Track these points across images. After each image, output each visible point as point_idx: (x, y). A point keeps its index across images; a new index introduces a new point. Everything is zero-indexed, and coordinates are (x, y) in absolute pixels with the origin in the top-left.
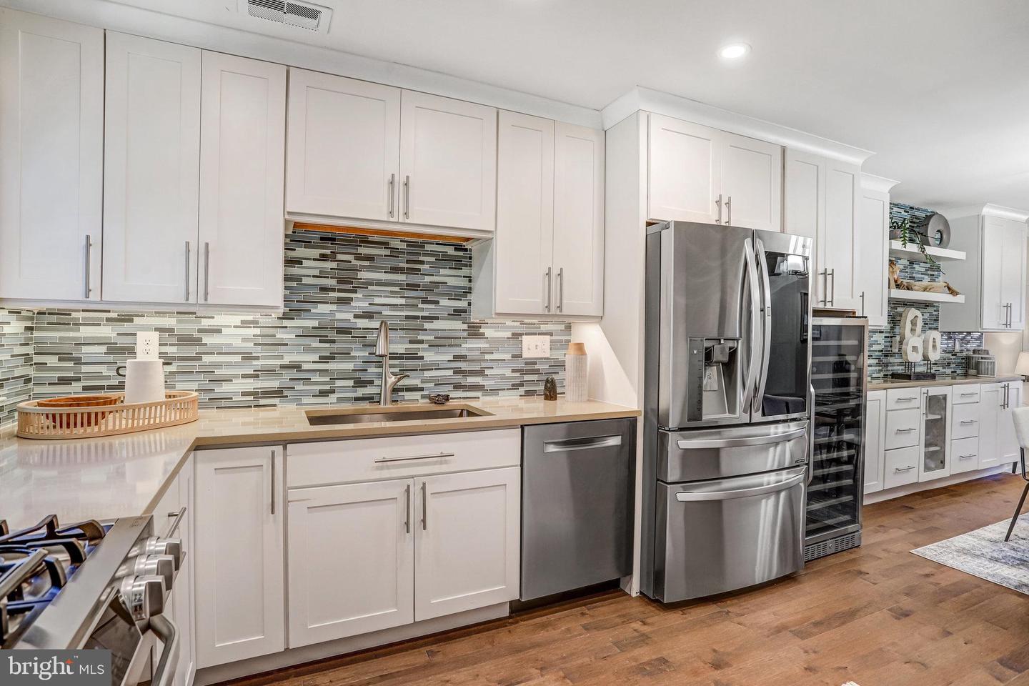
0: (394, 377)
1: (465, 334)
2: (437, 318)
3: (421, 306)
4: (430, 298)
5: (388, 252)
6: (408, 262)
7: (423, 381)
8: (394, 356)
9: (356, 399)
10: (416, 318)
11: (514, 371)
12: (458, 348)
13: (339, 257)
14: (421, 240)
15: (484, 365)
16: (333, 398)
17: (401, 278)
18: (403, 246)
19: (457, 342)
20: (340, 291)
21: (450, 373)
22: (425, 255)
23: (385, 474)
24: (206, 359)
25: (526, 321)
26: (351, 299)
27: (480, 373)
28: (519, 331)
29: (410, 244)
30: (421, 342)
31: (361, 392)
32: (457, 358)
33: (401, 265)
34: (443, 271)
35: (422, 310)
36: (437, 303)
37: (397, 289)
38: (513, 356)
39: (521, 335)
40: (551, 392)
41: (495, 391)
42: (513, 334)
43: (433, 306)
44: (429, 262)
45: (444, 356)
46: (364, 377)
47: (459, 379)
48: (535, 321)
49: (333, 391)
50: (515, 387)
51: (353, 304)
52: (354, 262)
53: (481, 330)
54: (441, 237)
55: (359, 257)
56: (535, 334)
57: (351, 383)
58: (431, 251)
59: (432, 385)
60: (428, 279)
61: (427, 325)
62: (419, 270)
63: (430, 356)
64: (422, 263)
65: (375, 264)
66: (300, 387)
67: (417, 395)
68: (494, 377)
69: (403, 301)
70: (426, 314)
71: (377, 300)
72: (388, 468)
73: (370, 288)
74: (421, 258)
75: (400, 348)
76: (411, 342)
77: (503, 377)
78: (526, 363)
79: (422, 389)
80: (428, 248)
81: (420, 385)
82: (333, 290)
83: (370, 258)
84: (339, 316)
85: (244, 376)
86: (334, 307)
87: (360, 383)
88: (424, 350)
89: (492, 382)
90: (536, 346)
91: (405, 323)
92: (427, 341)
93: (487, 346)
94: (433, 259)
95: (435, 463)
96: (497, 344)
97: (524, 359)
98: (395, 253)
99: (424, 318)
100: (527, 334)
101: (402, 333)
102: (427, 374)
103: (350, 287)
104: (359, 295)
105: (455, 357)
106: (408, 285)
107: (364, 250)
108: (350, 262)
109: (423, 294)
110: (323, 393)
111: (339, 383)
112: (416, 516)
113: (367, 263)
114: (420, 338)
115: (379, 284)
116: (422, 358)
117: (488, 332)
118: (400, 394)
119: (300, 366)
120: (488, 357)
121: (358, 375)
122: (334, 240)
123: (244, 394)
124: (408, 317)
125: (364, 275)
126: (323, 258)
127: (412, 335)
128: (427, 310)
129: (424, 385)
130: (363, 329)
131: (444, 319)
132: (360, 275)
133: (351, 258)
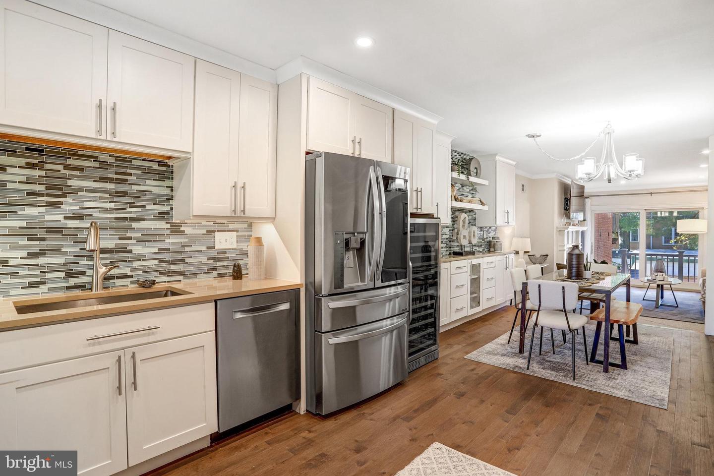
0: (105, 268)
1: (168, 232)
2: (144, 219)
3: (128, 209)
4: (137, 203)
5: (97, 164)
6: (116, 173)
7: (132, 270)
8: (103, 251)
9: (68, 288)
10: (126, 219)
11: (208, 259)
12: (163, 243)
13: (47, 166)
14: (129, 156)
15: (184, 255)
16: (43, 288)
17: (111, 186)
18: (112, 160)
19: (162, 238)
20: (48, 195)
21: (156, 262)
22: (132, 168)
23: (97, 349)
25: (218, 221)
26: (61, 203)
27: (182, 261)
28: (212, 229)
29: (118, 159)
30: (130, 238)
31: (72, 282)
32: (161, 251)
33: (110, 176)
34: (148, 182)
35: (130, 212)
36: (144, 207)
37: (107, 195)
38: (208, 248)
39: (214, 231)
40: (238, 274)
41: (193, 275)
42: (207, 231)
43: (140, 210)
44: (135, 175)
45: (150, 249)
46: (75, 269)
47: (163, 267)
48: (225, 221)
49: (44, 283)
50: (210, 271)
51: (62, 207)
52: (63, 171)
53: (182, 229)
54: (147, 154)
55: (67, 167)
56: (225, 231)
57: (63, 274)
58: (137, 165)
59: (140, 273)
60: (135, 188)
61: (134, 225)
62: (127, 180)
63: (137, 250)
64: (130, 174)
65: (84, 173)
66: (6, 280)
67: (127, 281)
68: (193, 264)
69: (112, 205)
70: (134, 216)
71: (87, 204)
72: (99, 344)
73: (80, 194)
74: (129, 171)
75: (110, 244)
76: (120, 239)
77: (200, 264)
78: (218, 253)
79: (131, 276)
80: (135, 163)
81: (129, 273)
82: (41, 195)
83: (81, 169)
84: (47, 217)
86: (43, 210)
87: (70, 274)
88: (132, 245)
89: (191, 268)
90: (226, 240)
91: (115, 224)
92: (135, 238)
93: (186, 240)
94: (139, 172)
95: (144, 335)
96: (194, 239)
97: (216, 250)
98: (104, 165)
99: (131, 219)
100: (218, 231)
101: (112, 232)
102: (135, 264)
103: (60, 192)
104: (69, 200)
105: (160, 250)
106: (117, 192)
107: (72, 162)
108: (60, 171)
109: (131, 200)
110: (34, 285)
111: (49, 275)
112: (127, 379)
113: (77, 173)
114: (128, 235)
115: (89, 190)
116: (131, 251)
117: (188, 230)
118: (111, 281)
119: (7, 262)
120: (187, 249)
121: (69, 267)
122: (42, 151)
124: (116, 219)
125: (74, 183)
126: (30, 166)
127: (122, 233)
128: (134, 212)
129: (133, 273)
130: (74, 228)
131: (150, 220)
132: (69, 182)
133: (60, 168)
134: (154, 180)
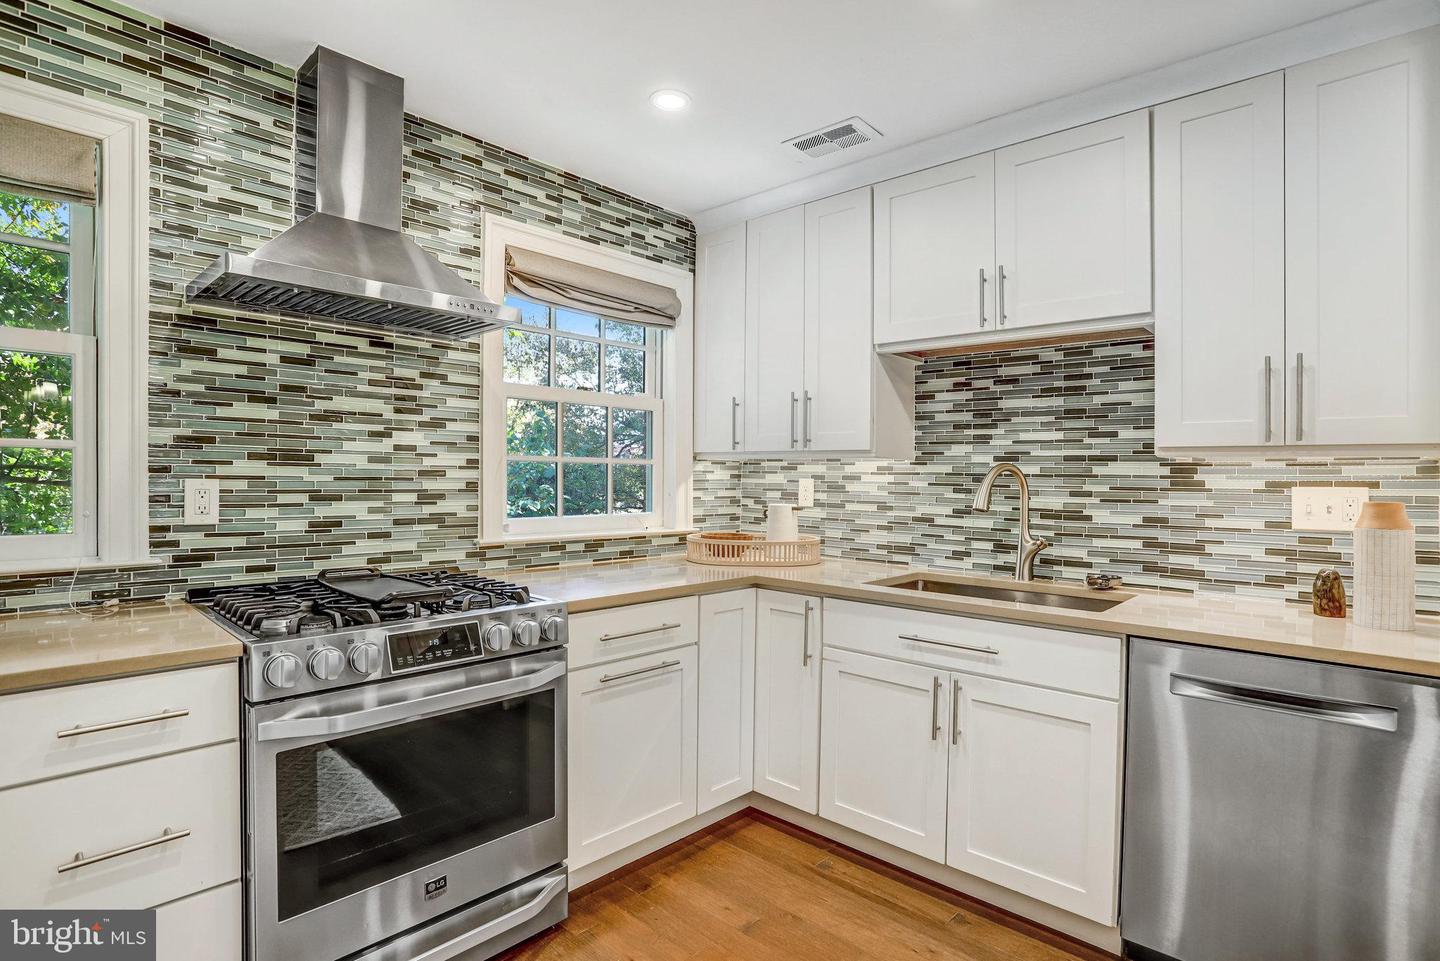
0: (1032, 542)
1: (1167, 483)
2: (1114, 459)
3: (1087, 441)
4: (1102, 429)
5: (1037, 369)
6: (1067, 378)
7: (1090, 554)
8: (1046, 514)
9: (997, 568)
10: (1081, 458)
11: (1269, 552)
12: (1152, 506)
13: (977, 384)
14: (1087, 343)
15: (1200, 536)
16: (968, 563)
17: (1058, 402)
18: (1059, 356)
19: (1151, 496)
20: (976, 427)
21: (1138, 544)
22: (1092, 365)
23: (917, 656)
24: (849, 507)
25: (1300, 460)
26: (990, 437)
27: (1198, 549)
28: (1285, 478)
29: (1068, 352)
30: (1089, 494)
31: (1002, 559)
32: (1150, 522)
33: (1057, 384)
34: (1123, 386)
35: (1090, 447)
36: (1114, 435)
37: (1052, 418)
38: (1269, 525)
39: (1289, 485)
40: (1330, 600)
41: (1227, 584)
42: (1268, 484)
43: (1107, 440)
44: (1098, 375)
45: (1127, 518)
46: (1006, 540)
47: (1153, 556)
48: (1329, 459)
49: (968, 554)
50: (1273, 582)
51: (992, 442)
52: (993, 388)
53: (1197, 477)
54: (1119, 333)
55: (999, 381)
56: (1329, 484)
57: (990, 546)
58: (1102, 357)
59: (1106, 560)
60: (1098, 400)
61: (1097, 470)
62: (1084, 388)
63: (1102, 516)
64: (1089, 376)
65: (1021, 386)
66: (932, 545)
67: (1082, 573)
68: (1227, 558)
69: (1060, 435)
70: (1097, 452)
71: (1023, 436)
72: (920, 649)
73: (1014, 420)
74: (1087, 370)
75: (1056, 503)
76: (1073, 494)
77: (1245, 561)
78: (1302, 540)
79: (1089, 565)
80: (1098, 353)
81: (1087, 559)
82: (968, 426)
83: (1013, 380)
84: (976, 459)
85: (880, 527)
86: (969, 448)
87: (1001, 548)
88: (1093, 506)
89: (1222, 568)
90: (1328, 508)
91: (1065, 468)
92: (1099, 494)
93: (1210, 503)
94: (1106, 369)
96: (1234, 501)
97: (1296, 532)
98: (1048, 368)
99: (1093, 458)
100: (1303, 484)
101: (1060, 482)
102: (1097, 543)
103: (989, 421)
104: (1000, 431)
105: (1145, 519)
106: (1067, 412)
107: (1005, 371)
108: (988, 388)
109: (1091, 423)
110: (957, 555)
111: (976, 545)
113: (1010, 387)
114: (1086, 488)
115: (1027, 413)
116: (1089, 518)
117: (1213, 481)
118: (1056, 568)
119: (932, 520)
120: (1209, 522)
121: (999, 536)
122: (969, 363)
123: (879, 547)
124: (1067, 459)
125: (1006, 404)
126: (958, 387)
127: (1074, 484)
128: (1098, 446)
129: (1093, 560)
131: (1126, 459)
132: (1002, 404)
133: (989, 383)
134: (1134, 379)
